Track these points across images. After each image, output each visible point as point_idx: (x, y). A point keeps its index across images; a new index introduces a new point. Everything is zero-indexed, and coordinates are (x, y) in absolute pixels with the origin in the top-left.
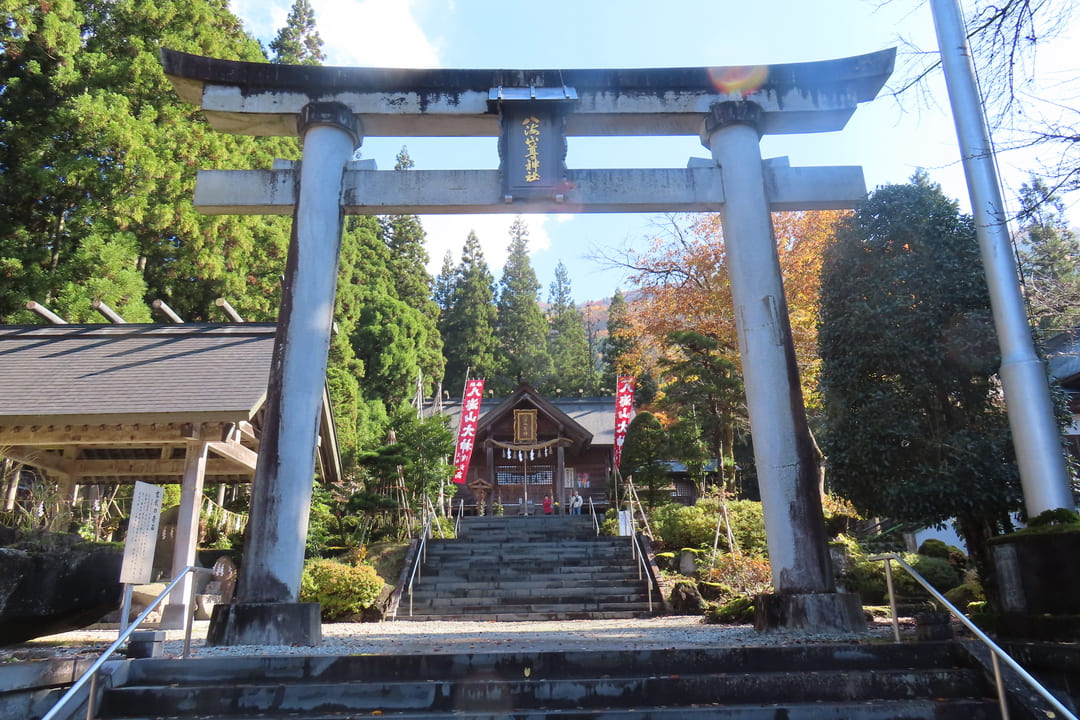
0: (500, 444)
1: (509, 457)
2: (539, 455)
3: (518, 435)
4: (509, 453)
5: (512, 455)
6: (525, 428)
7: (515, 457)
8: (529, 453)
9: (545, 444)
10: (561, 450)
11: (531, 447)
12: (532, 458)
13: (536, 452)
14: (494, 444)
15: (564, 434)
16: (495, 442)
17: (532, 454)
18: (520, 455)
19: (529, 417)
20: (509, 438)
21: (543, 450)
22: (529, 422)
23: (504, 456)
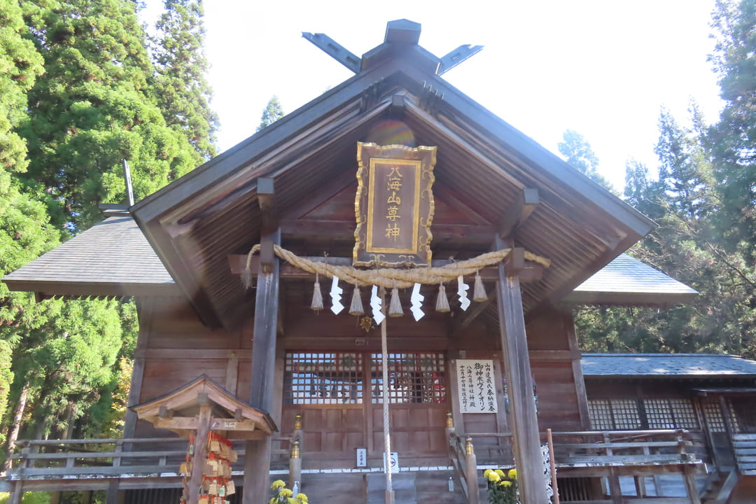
0: (305, 263)
1: (337, 308)
2: (443, 303)
3: (367, 238)
4: (336, 292)
5: (346, 300)
6: (393, 212)
7: (357, 306)
8: (405, 295)
9: (458, 269)
10: (510, 289)
11: (414, 274)
12: (418, 314)
13: (430, 292)
14: (283, 262)
15: (517, 238)
16: (288, 255)
17: (417, 299)
18: (376, 302)
19: (408, 173)
20: (341, 249)
21: (452, 288)
22: (406, 191)
23: (317, 302)
